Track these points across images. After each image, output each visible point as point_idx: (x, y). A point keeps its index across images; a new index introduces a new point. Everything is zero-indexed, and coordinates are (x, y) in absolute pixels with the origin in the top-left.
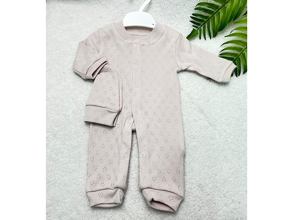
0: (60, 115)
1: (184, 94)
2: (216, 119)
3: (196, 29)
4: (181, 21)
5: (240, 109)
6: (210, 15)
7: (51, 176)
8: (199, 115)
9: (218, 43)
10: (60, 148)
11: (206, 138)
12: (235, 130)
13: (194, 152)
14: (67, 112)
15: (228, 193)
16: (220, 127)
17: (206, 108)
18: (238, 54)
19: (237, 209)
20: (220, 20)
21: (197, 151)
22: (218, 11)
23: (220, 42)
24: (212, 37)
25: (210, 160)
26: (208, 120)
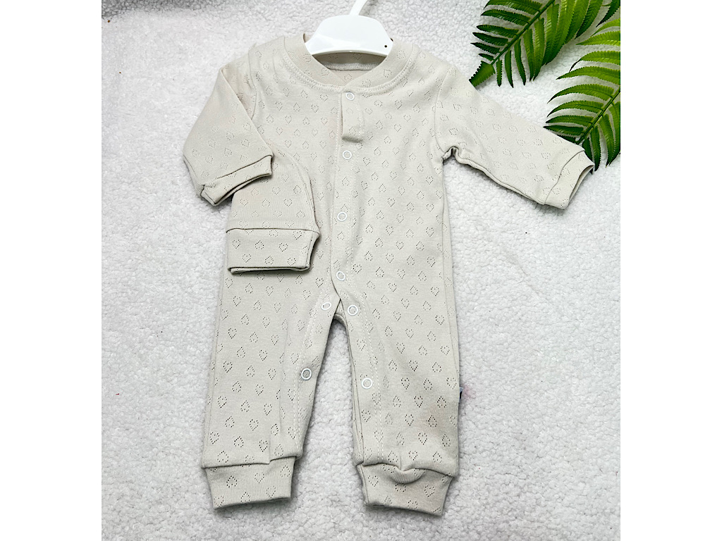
0: (170, 284)
1: (466, 219)
2: (549, 277)
3: (488, 62)
4: (450, 44)
5: (603, 249)
6: (520, 28)
7: (157, 432)
8: (505, 268)
9: (543, 93)
10: (174, 362)
11: (526, 322)
12: (594, 300)
13: (499, 357)
14: (187, 276)
15: (587, 450)
16: (559, 294)
17: (522, 251)
18: (591, 119)
19: (611, 488)
20: (546, 36)
21: (505, 354)
22: (538, 16)
23: (547, 91)
24: (528, 80)
25: (538, 375)
26: (529, 280)
